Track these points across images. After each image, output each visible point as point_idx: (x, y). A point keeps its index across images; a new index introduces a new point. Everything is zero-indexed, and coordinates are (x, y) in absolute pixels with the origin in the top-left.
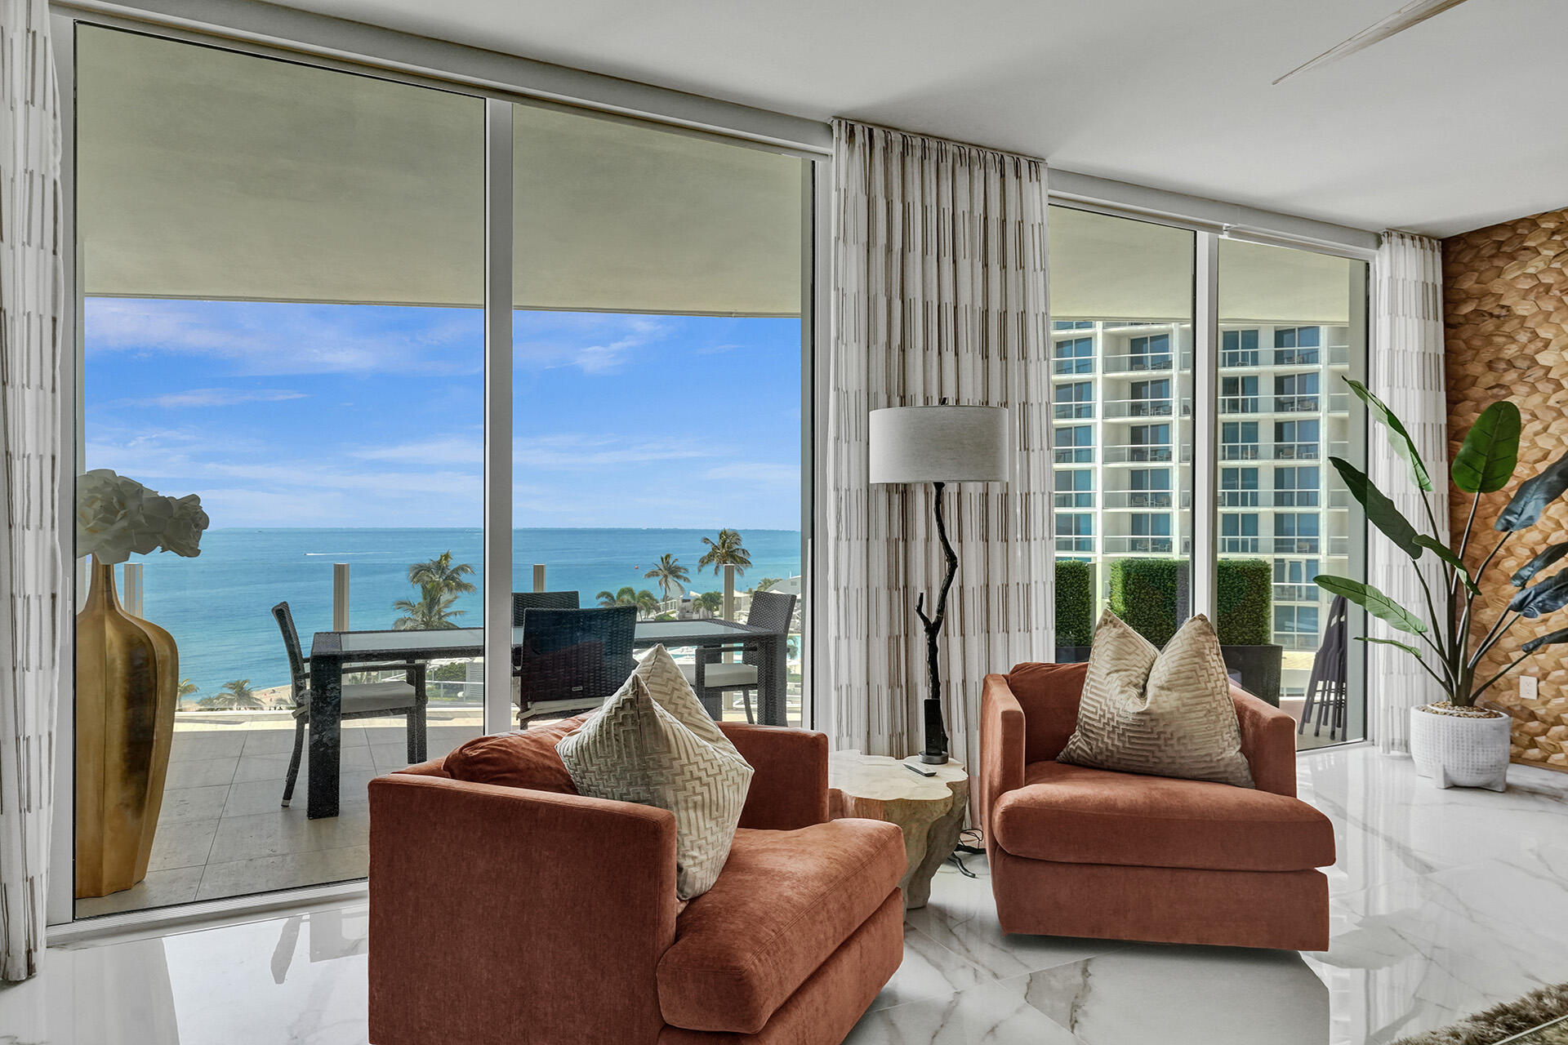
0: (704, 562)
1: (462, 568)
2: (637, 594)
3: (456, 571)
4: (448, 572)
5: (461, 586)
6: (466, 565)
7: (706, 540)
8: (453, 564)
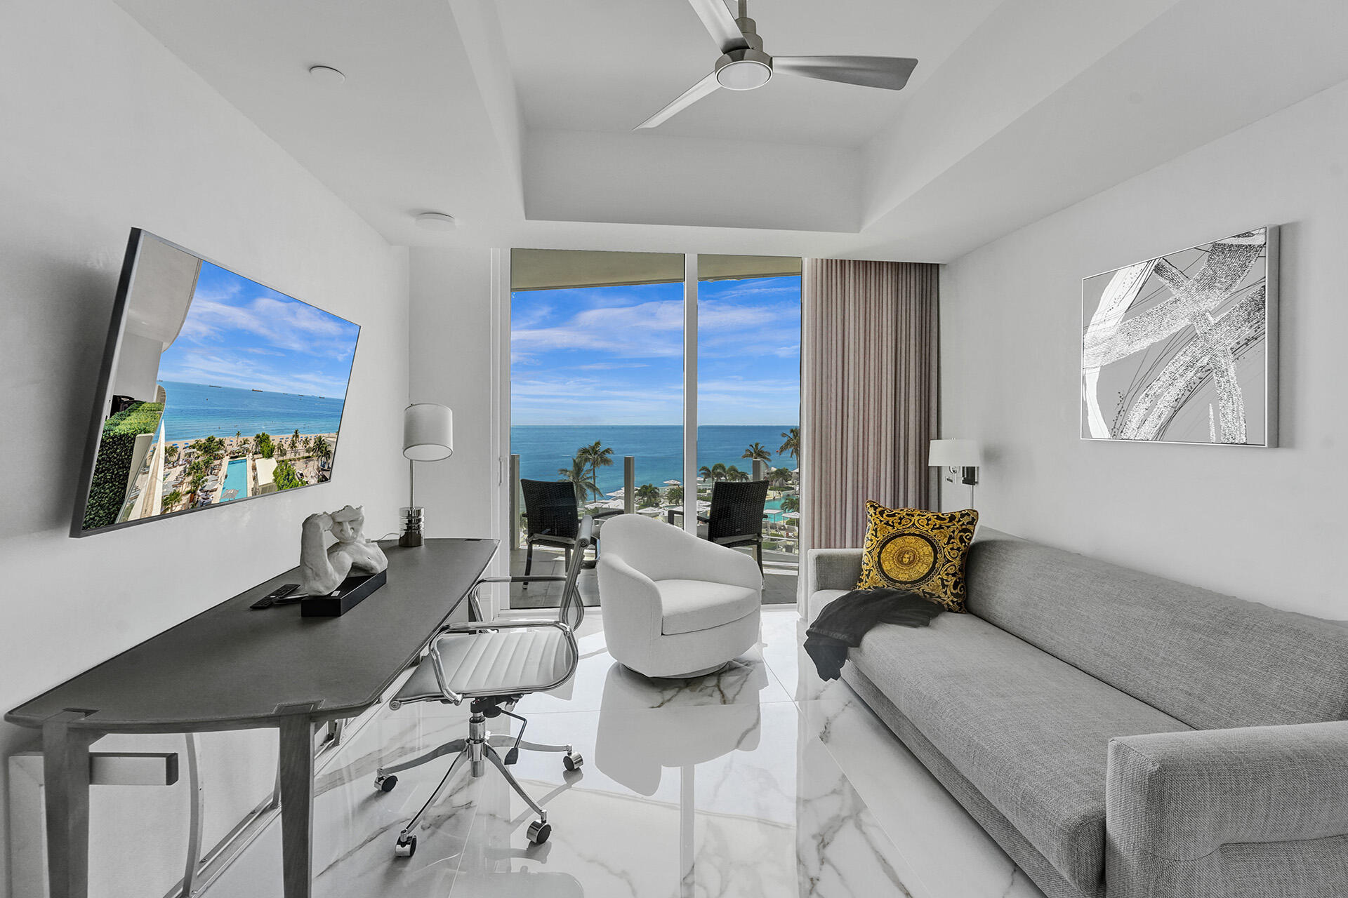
0: (782, 449)
1: (607, 451)
2: (727, 468)
3: (603, 452)
4: (599, 453)
5: (606, 461)
6: (608, 449)
7: (784, 435)
8: (602, 448)
